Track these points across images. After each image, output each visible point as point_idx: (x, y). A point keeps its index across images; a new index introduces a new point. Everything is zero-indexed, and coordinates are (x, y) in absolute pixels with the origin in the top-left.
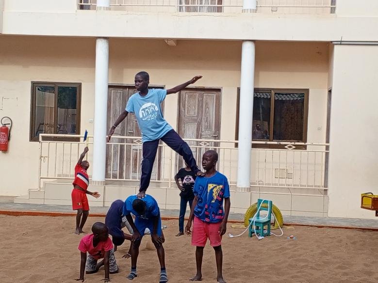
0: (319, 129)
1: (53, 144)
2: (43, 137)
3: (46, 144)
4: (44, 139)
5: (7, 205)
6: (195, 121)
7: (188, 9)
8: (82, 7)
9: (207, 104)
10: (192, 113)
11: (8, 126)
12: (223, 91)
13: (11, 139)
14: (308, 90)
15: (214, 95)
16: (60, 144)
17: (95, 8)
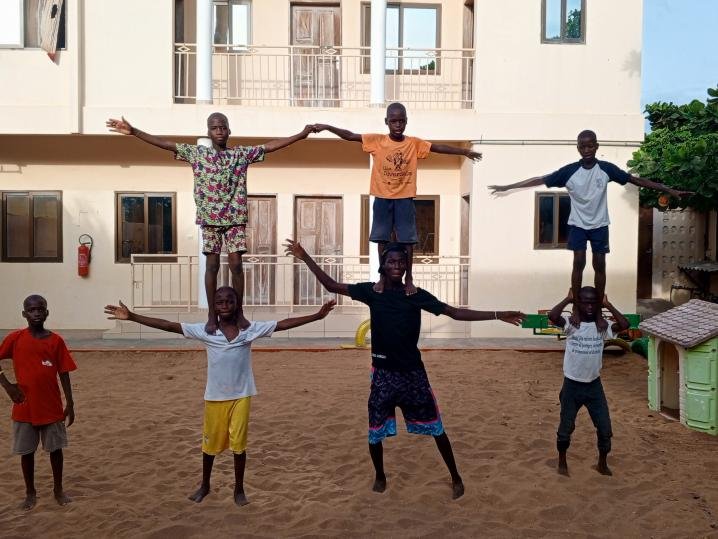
0: (452, 239)
1: (148, 266)
2: (135, 258)
3: (139, 266)
4: (137, 260)
5: (95, 342)
6: (313, 234)
7: (301, 103)
8: (177, 101)
9: (326, 213)
10: (309, 225)
11: (89, 246)
12: (345, 198)
13: (93, 261)
14: (438, 197)
15: (333, 204)
16: (157, 266)
17: (193, 102)
